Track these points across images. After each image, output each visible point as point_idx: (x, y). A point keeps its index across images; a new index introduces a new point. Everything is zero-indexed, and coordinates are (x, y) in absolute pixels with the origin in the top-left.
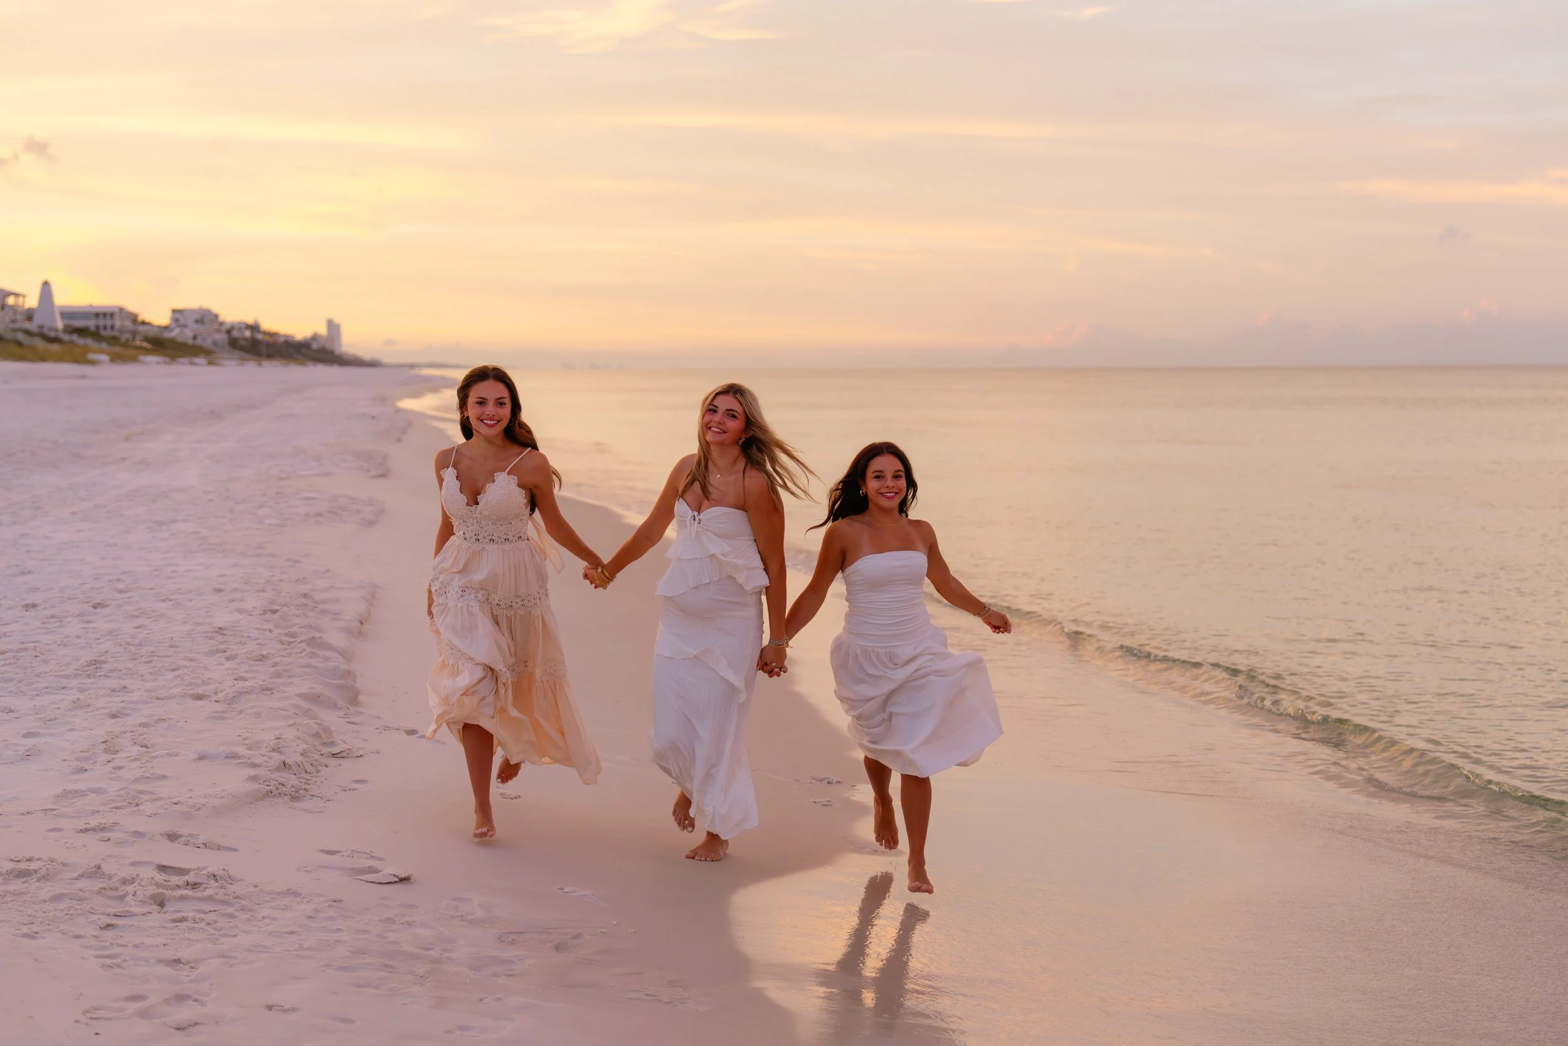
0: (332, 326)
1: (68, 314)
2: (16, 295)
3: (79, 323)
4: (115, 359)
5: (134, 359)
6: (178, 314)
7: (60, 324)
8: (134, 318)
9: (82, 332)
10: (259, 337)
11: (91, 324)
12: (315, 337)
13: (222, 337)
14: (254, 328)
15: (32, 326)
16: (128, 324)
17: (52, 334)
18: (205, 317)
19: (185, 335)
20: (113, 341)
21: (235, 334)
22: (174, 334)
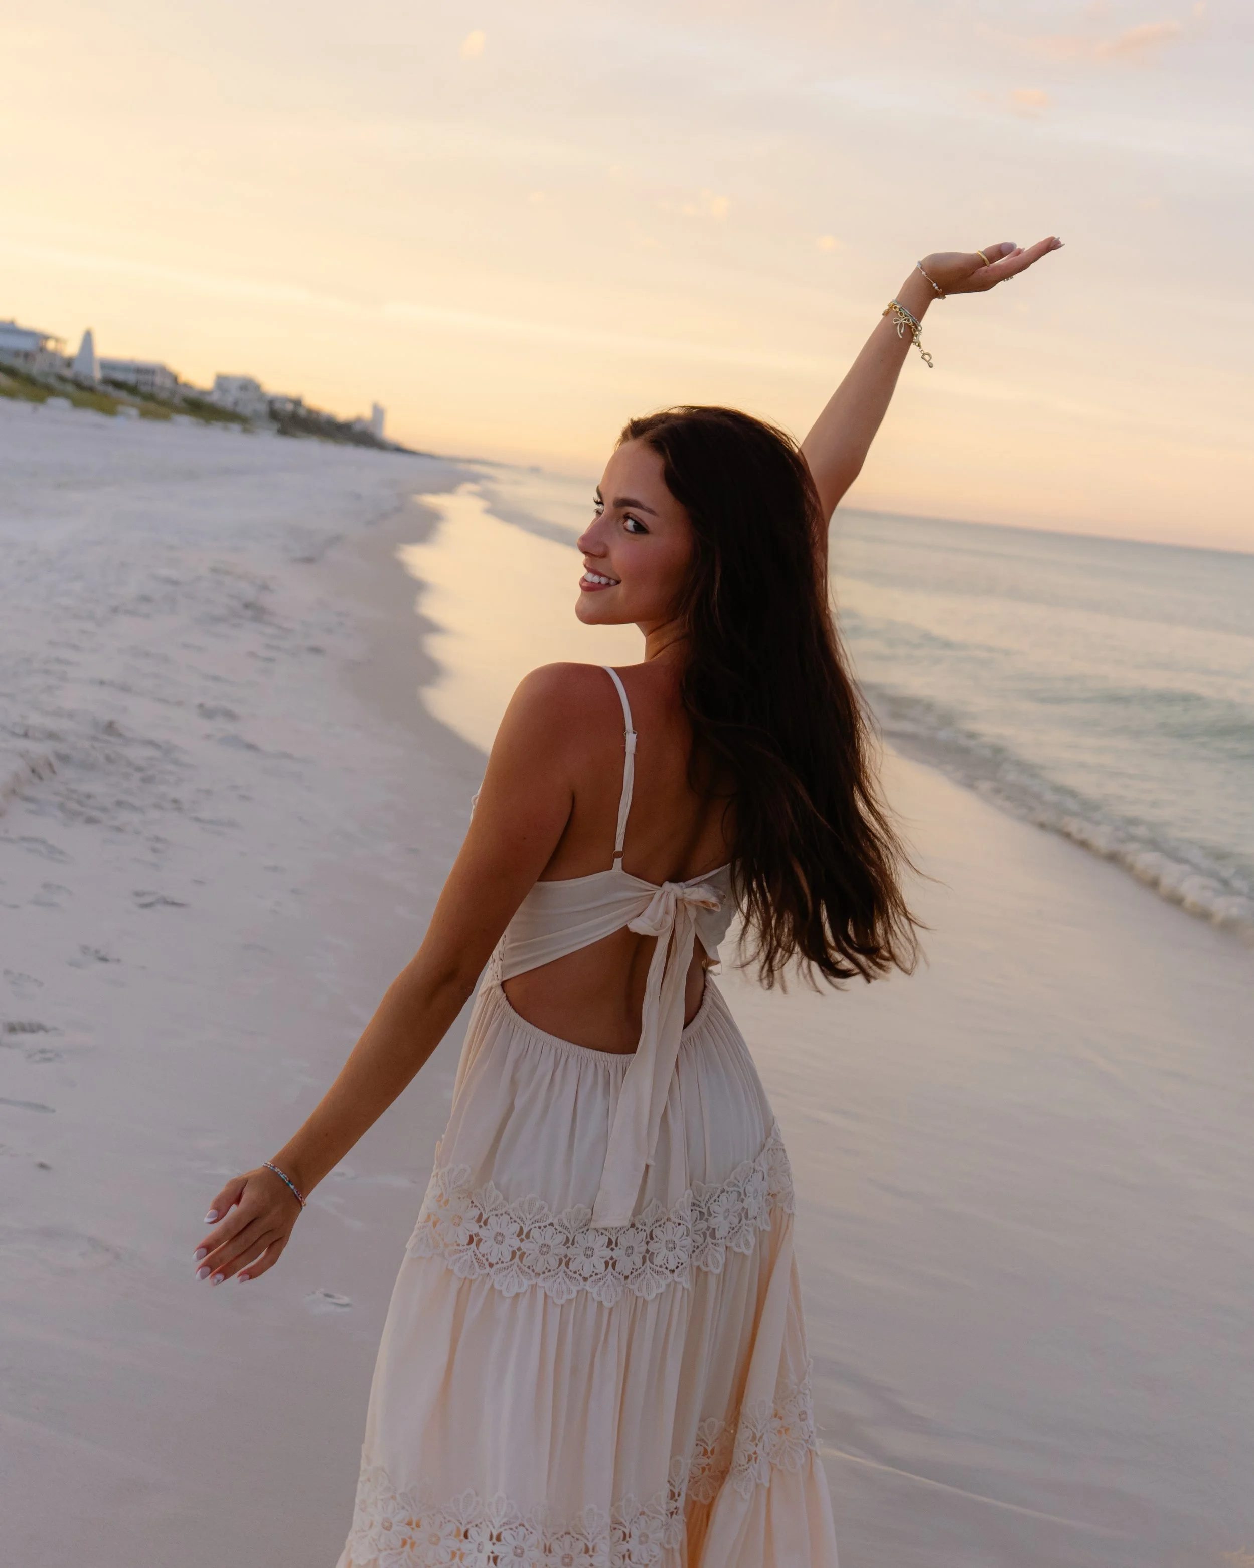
0: (379, 412)
1: (107, 365)
2: (57, 340)
3: (120, 376)
4: (145, 414)
5: (165, 418)
6: (222, 382)
7: (98, 374)
8: (175, 379)
9: (119, 385)
10: (302, 413)
11: (131, 378)
12: (359, 420)
13: (263, 408)
14: (298, 403)
15: (68, 373)
16: (168, 383)
17: (86, 383)
18: (248, 386)
19: (227, 402)
20: (150, 397)
21: (278, 406)
22: (215, 398)
